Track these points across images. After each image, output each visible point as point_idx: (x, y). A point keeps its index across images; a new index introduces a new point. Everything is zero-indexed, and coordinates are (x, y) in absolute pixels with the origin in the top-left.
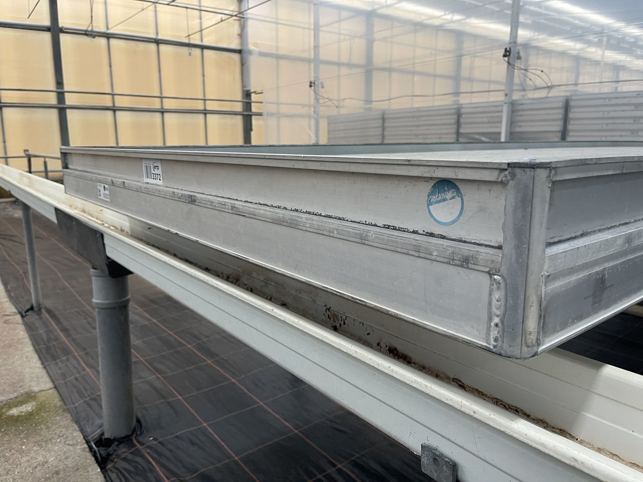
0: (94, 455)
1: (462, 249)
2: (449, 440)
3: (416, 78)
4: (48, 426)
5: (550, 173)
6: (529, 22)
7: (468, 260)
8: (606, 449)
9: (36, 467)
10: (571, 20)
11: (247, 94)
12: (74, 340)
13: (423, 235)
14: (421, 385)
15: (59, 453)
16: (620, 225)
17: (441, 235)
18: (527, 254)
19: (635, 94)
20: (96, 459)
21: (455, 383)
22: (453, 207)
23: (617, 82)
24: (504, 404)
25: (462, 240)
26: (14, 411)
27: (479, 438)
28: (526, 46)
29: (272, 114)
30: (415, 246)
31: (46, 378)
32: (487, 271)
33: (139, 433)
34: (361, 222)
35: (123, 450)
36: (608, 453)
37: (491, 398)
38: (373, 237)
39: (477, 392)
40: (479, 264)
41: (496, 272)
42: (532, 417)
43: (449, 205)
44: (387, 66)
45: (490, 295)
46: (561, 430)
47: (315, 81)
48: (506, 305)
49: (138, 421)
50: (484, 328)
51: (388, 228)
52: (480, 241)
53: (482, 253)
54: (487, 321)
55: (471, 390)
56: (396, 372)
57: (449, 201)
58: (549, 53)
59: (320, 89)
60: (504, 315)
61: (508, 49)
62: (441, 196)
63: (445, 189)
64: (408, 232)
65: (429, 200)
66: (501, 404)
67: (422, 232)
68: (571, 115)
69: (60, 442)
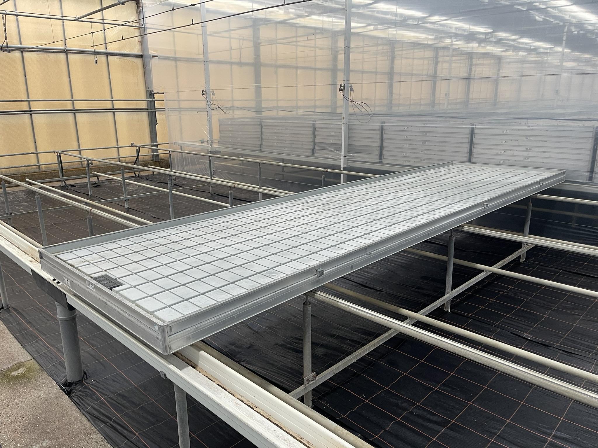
0: (64, 390)
4: (36, 379)
9: (35, 399)
11: (151, 94)
12: (37, 329)
15: (45, 392)
20: (65, 392)
26: (14, 373)
29: (173, 110)
31: (26, 354)
33: (86, 378)
35: (78, 387)
47: (206, 90)
49: (85, 373)
59: (212, 96)
68: (385, 136)
69: (44, 387)
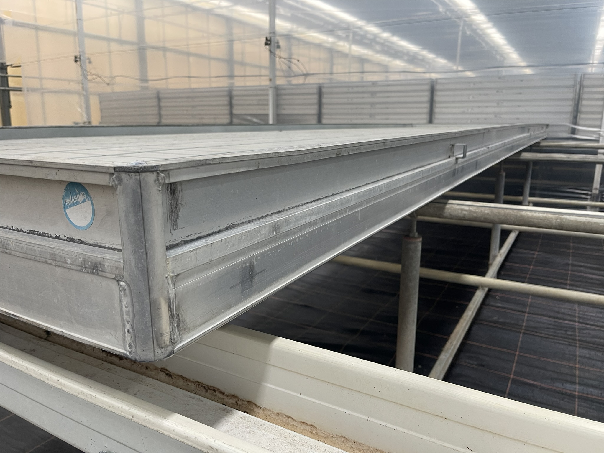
1: (90, 256)
2: (122, 444)
3: (191, 59)
5: (158, 177)
6: (289, 15)
7: (97, 267)
8: (283, 413)
10: (323, 16)
11: (2, 68)
13: (64, 240)
14: (86, 396)
16: (272, 214)
17: (80, 240)
18: (145, 259)
19: (370, 84)
21: (163, 373)
22: (86, 211)
23: (363, 72)
24: (204, 386)
25: (98, 245)
27: (145, 438)
28: (288, 37)
29: (34, 90)
30: (51, 254)
32: (113, 278)
34: (8, 228)
36: (284, 416)
37: (194, 382)
38: (14, 245)
39: (182, 378)
40: (106, 271)
41: (121, 278)
42: (226, 393)
43: (82, 208)
44: (161, 45)
45: (121, 301)
46: (248, 401)
47: (80, 56)
48: (134, 311)
50: (120, 334)
51: (33, 234)
52: (113, 246)
53: (107, 260)
54: (122, 328)
55: (177, 377)
56: (64, 385)
57: (81, 204)
58: (307, 44)
59: (87, 64)
60: (133, 321)
61: (269, 38)
62: (74, 199)
63: (76, 192)
64: (52, 238)
65: (64, 203)
66: (202, 386)
67: (63, 238)
68: (324, 101)
